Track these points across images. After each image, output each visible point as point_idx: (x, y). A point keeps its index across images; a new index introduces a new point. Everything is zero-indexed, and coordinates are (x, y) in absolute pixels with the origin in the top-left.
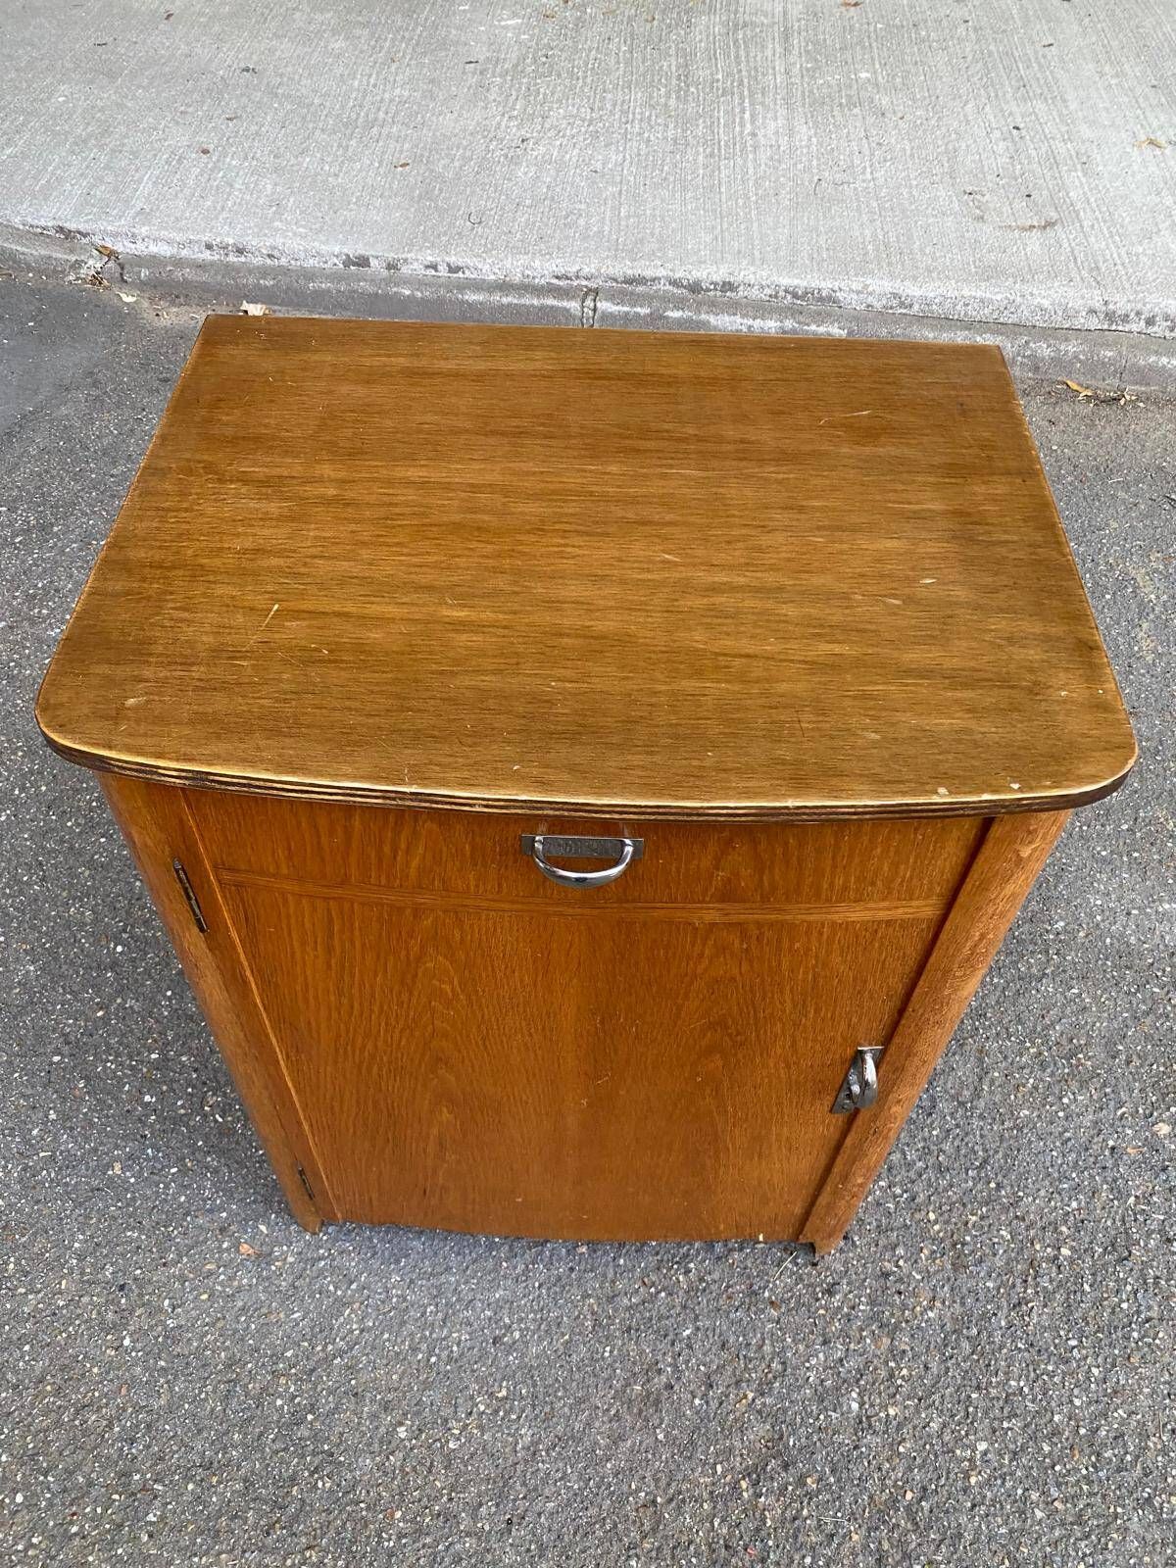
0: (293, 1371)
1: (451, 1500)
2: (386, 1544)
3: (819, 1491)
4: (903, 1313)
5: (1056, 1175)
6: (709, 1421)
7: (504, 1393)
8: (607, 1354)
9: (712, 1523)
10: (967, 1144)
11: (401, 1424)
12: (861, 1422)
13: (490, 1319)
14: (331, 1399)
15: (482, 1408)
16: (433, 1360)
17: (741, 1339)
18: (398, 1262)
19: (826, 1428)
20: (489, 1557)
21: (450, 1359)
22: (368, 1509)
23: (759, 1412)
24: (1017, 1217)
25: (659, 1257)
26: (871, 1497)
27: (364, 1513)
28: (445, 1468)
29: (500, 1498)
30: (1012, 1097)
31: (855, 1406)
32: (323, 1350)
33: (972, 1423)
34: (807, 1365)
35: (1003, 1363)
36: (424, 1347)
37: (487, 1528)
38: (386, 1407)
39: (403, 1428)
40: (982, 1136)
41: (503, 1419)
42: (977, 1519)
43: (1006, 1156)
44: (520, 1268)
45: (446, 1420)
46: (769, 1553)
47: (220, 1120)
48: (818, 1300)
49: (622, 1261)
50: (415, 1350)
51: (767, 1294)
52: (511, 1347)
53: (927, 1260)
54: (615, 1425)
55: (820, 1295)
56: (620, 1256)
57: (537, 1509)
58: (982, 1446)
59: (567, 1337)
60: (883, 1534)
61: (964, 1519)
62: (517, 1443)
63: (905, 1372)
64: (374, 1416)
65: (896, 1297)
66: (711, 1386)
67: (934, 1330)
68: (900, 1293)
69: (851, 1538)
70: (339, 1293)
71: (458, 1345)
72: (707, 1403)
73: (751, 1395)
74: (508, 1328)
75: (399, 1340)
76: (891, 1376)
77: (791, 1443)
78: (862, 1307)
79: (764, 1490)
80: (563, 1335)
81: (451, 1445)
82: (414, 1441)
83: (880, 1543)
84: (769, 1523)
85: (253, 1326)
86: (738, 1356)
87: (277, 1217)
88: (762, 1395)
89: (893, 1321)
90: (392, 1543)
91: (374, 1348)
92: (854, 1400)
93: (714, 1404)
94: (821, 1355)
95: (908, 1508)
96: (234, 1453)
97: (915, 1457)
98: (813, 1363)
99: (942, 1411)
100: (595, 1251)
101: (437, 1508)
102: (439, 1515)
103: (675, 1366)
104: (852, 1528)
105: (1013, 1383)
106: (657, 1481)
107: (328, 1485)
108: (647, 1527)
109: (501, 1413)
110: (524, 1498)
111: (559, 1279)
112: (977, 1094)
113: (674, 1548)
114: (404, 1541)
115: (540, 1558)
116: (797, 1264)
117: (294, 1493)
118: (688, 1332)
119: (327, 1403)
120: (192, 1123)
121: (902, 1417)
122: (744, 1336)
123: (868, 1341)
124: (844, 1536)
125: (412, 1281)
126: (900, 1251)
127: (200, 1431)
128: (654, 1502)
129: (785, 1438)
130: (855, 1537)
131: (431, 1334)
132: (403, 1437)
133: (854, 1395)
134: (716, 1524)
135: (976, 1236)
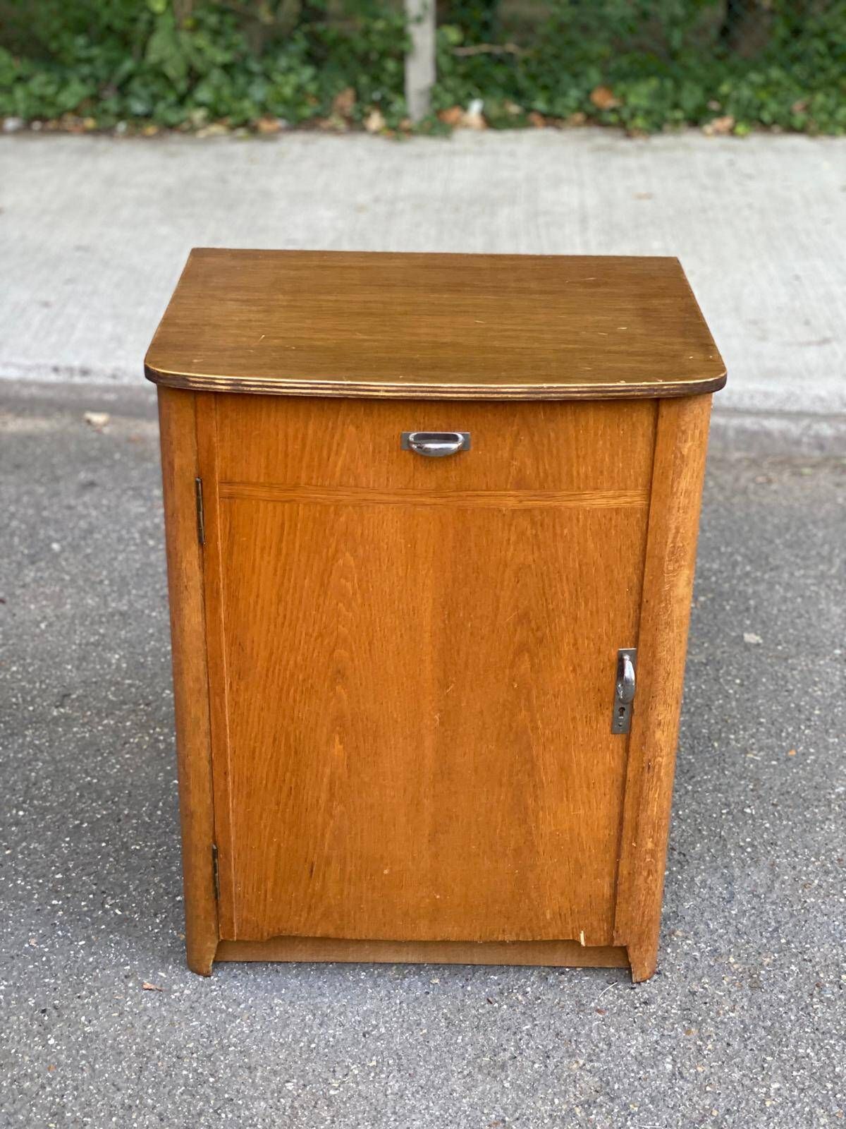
0: (195, 1055)
1: (333, 1122)
3: (639, 1112)
4: (709, 1014)
5: (838, 935)
6: (548, 1076)
7: (374, 1063)
8: (459, 1041)
10: (761, 918)
11: (288, 1081)
12: (674, 1075)
13: (359, 1022)
14: (228, 1071)
15: (356, 1072)
16: (313, 1046)
17: (572, 1030)
18: (279, 990)
19: (645, 1079)
21: (327, 1046)
23: (590, 1071)
24: (805, 960)
25: (501, 987)
26: (683, 1115)
28: (328, 1106)
30: (800, 891)
31: (669, 1067)
32: (219, 1043)
33: (767, 1073)
34: (628, 1044)
35: (793, 1041)
36: (305, 1039)
38: (275, 1073)
39: (290, 1084)
40: (774, 914)
41: (374, 1077)
43: (795, 926)
44: (383, 993)
45: (327, 1079)
47: (119, 913)
48: (636, 1008)
49: (469, 988)
50: (298, 1042)
51: (593, 1005)
52: (378, 1039)
53: (728, 984)
54: (468, 1080)
55: (638, 1005)
56: (468, 985)
58: (777, 1085)
59: (425, 1032)
62: (386, 1090)
63: (710, 1047)
64: (265, 1079)
65: (702, 1005)
66: (548, 1057)
67: (735, 1024)
68: (706, 1003)
70: (230, 1010)
71: (334, 1037)
72: (546, 1066)
73: (581, 1062)
74: (376, 1027)
75: (283, 1035)
76: (699, 1049)
77: (616, 1087)
78: (673, 1011)
79: (594, 1112)
80: (421, 1030)
81: (332, 1092)
82: (300, 1091)
85: (158, 1030)
86: (570, 1041)
87: (173, 967)
88: (591, 1061)
89: (700, 1019)
91: (262, 1041)
92: (668, 1063)
93: (551, 1067)
94: (640, 1038)
95: (714, 1122)
96: (149, 1101)
97: (719, 1094)
98: (633, 1043)
99: (742, 1068)
100: (447, 983)
103: (517, 1047)
105: (800, 1051)
106: (505, 1109)
107: (230, 1116)
109: (373, 1074)
111: (417, 999)
112: (770, 889)
116: (618, 989)
117: (202, 1121)
118: (527, 1027)
119: (224, 1073)
120: (94, 916)
121: (709, 1073)
122: (575, 1029)
123: (679, 1030)
125: (291, 1002)
126: (706, 980)
127: (118, 1090)
128: (504, 1121)
129: (611, 1084)
131: (310, 1032)
132: (290, 1089)
133: (668, 1060)
135: (770, 971)
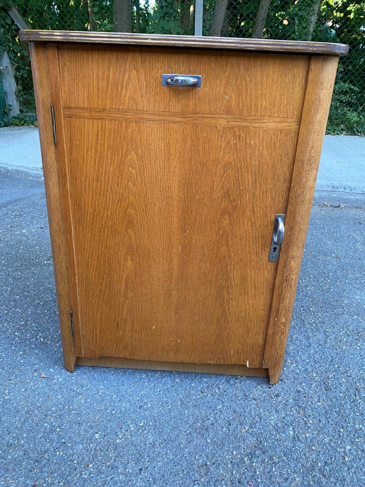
0: (54, 415)
1: (115, 461)
2: (84, 476)
3: (279, 462)
4: (308, 403)
5: (360, 364)
6: (230, 436)
7: (142, 424)
8: (186, 413)
9: (232, 473)
10: (324, 355)
11: (97, 433)
12: (295, 438)
13: (138, 400)
14: (68, 425)
15: (132, 429)
16: (114, 412)
17: (242, 409)
18: (103, 381)
19: (280, 440)
20: (130, 483)
21: (120, 413)
22: (78, 463)
23: (251, 434)
24: (348, 376)
25: (208, 384)
26: (302, 465)
27: (75, 465)
28: (114, 450)
29: (137, 461)
30: (339, 343)
31: (291, 433)
32: (68, 408)
33: (342, 439)
34: (270, 418)
35: (351, 420)
36: (110, 408)
37: (130, 471)
38: (91, 427)
39: (97, 435)
40: (329, 353)
41: (141, 433)
42: (351, 473)
43: (340, 359)
44: (152, 385)
45: (117, 433)
46: (259, 484)
47: (42, 340)
48: (272, 398)
49: (193, 385)
50: (106, 409)
51: (251, 396)
52: (147, 409)
53: (315, 387)
54: (189, 436)
55: (273, 397)
56: (192, 383)
57: (154, 465)
58: (348, 447)
59: (170, 407)
60: (310, 479)
61: (345, 474)
62: (146, 441)
63: (311, 422)
64: (85, 431)
65: (304, 398)
66: (230, 424)
67: (321, 409)
68: (305, 397)
69: (295, 480)
70: (78, 390)
71: (125, 408)
72: (229, 430)
73: (247, 428)
74: (146, 403)
75: (100, 406)
76: (306, 423)
77: (265, 445)
78: (290, 401)
79: (255, 461)
80: (168, 406)
81: (118, 441)
82: (102, 439)
83: (309, 482)
84: (258, 473)
85: (40, 400)
86: (241, 415)
87: (58, 367)
88: (252, 428)
89: (304, 405)
90: (86, 476)
91: (89, 408)
92: (291, 430)
93: (231, 431)
94: (275, 415)
95: (320, 470)
96: (22, 441)
97: (320, 451)
98: (272, 418)
99: (329, 435)
100: (182, 381)
101: (109, 464)
102: (109, 466)
103: (215, 418)
104: (295, 476)
105: (357, 426)
106: (207, 457)
107: (61, 454)
108: (203, 474)
109: (140, 431)
110: (148, 461)
111: (168, 389)
112: (326, 342)
113: (216, 481)
114: (92, 475)
115: (153, 483)
116: (263, 388)
117: (46, 456)
118: (220, 407)
119: (66, 426)
120: (31, 341)
121: (312, 437)
122: (243, 409)
123: (294, 411)
124: (292, 479)
125: (108, 388)
126: (303, 384)
127: (9, 433)
128: (206, 465)
129: (262, 443)
130: (297, 479)
131: (113, 404)
132: (97, 438)
133: (291, 429)
134: (234, 473)
135: (333, 381)
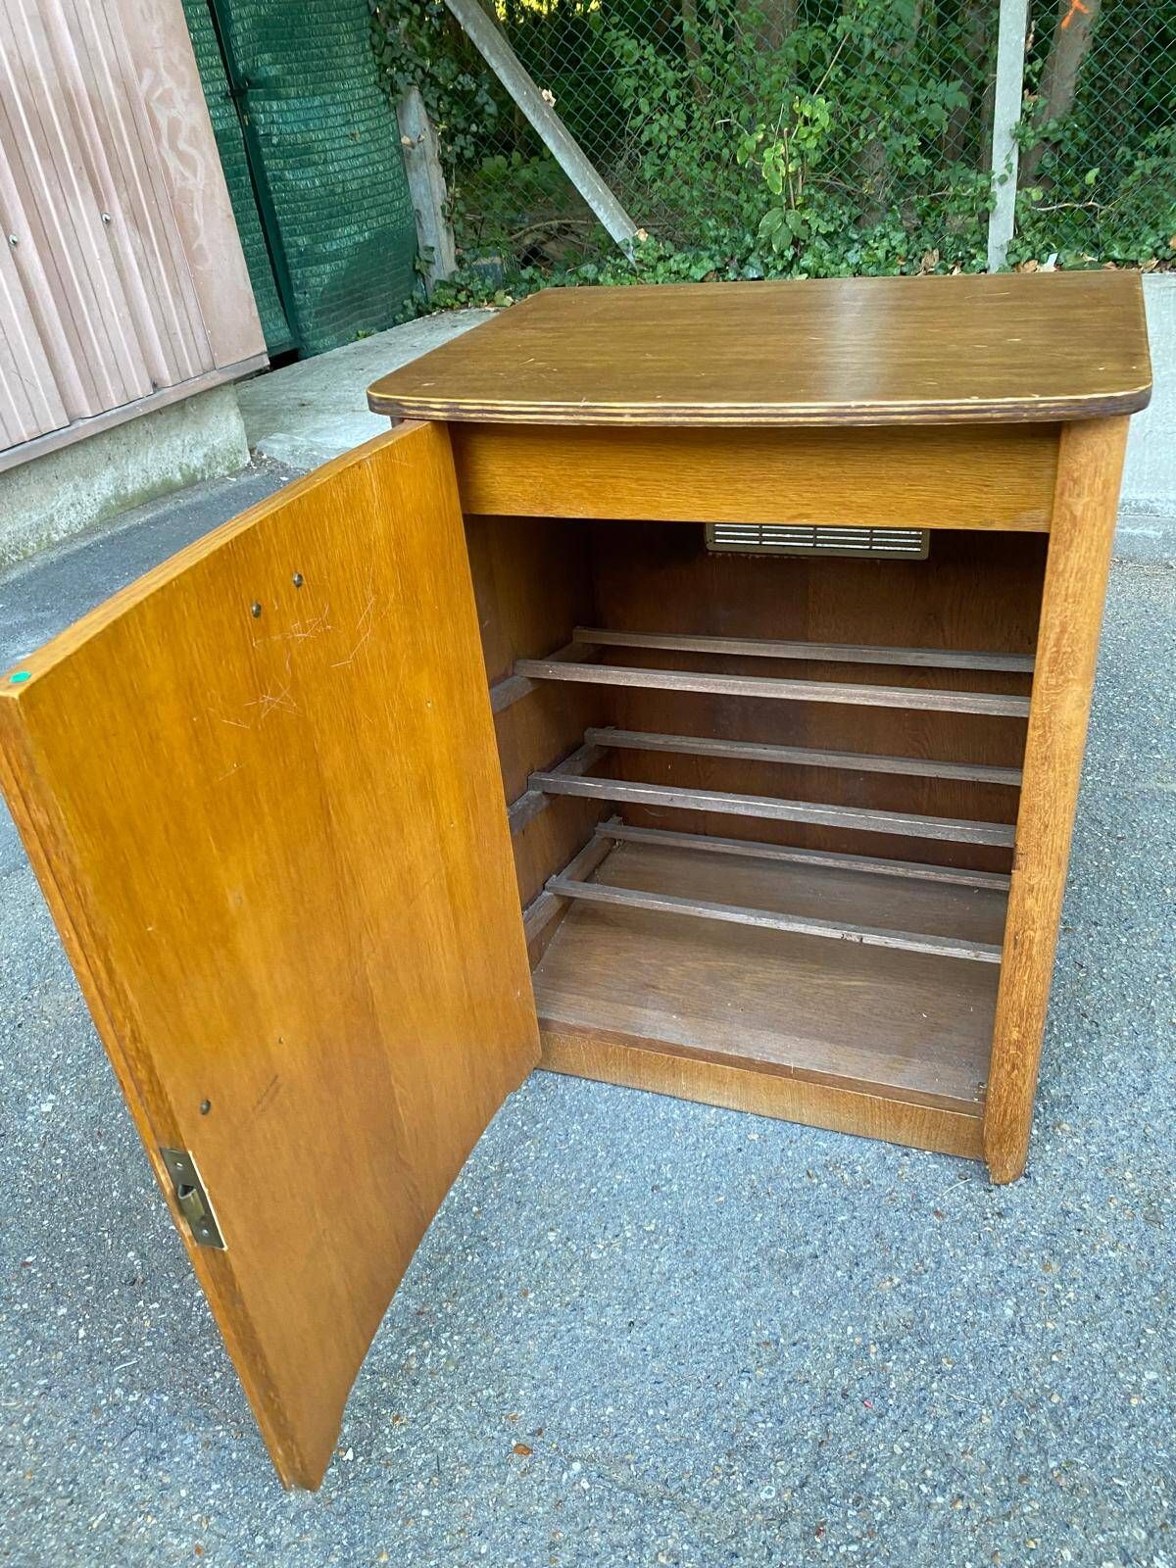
1: (582, 1296)
2: (514, 1313)
3: (953, 1372)
4: (1081, 1247)
6: (849, 1291)
7: (652, 1227)
8: (758, 1219)
9: (832, 1372)
11: (552, 1230)
12: (1013, 1326)
13: (653, 1171)
14: (496, 1201)
15: (629, 1234)
16: (594, 1190)
17: (896, 1233)
19: (973, 1324)
20: (606, 1347)
21: (609, 1193)
22: (506, 1286)
23: (904, 1296)
25: (828, 1158)
26: (1011, 1391)
27: (502, 1288)
28: (584, 1272)
29: (628, 1305)
31: (1009, 1312)
32: (500, 1165)
33: (1143, 1354)
34: (963, 1268)
36: (588, 1180)
37: (609, 1323)
38: (543, 1216)
39: (553, 1233)
41: (646, 1246)
42: (1133, 1437)
45: (594, 1237)
46: (887, 1410)
48: (986, 1219)
49: (790, 1153)
50: (580, 1181)
51: (932, 1204)
52: (666, 1197)
53: (1116, 1209)
54: (753, 1274)
55: (989, 1215)
56: (789, 1149)
57: (661, 1321)
58: (1152, 1376)
59: (722, 1199)
60: (1019, 1425)
61: (1117, 1435)
62: (654, 1267)
63: (1071, 1295)
64: (530, 1221)
65: (1075, 1232)
66: (857, 1264)
67: (1113, 1268)
68: (1079, 1230)
69: (981, 1420)
70: (525, 1128)
71: (620, 1184)
72: (851, 1278)
73: (896, 1281)
74: (669, 1181)
75: (568, 1170)
76: (1056, 1296)
77: (932, 1327)
78: (1033, 1233)
79: (894, 1357)
80: (719, 1196)
81: (593, 1256)
82: (560, 1245)
83: (1014, 1432)
84: (893, 1385)
86: (891, 1247)
88: (910, 1282)
89: (1067, 1251)
90: (519, 1315)
91: (544, 1172)
92: (1009, 1306)
93: (857, 1280)
94: (980, 1263)
95: (1053, 1411)
97: (1069, 1369)
98: (970, 1268)
99: (1109, 1336)
100: (766, 1141)
101: (567, 1299)
102: (568, 1304)
103: (824, 1243)
104: (984, 1411)
106: (784, 1326)
107: (476, 1260)
108: (765, 1358)
109: (645, 1242)
110: (651, 1310)
111: (727, 1155)
113: (790, 1382)
114: (531, 1315)
115: (653, 1357)
116: (969, 1188)
118: (843, 1218)
119: (492, 1204)
121: (1061, 1333)
122: (901, 1232)
123: (1035, 1262)
124: (974, 1417)
125: (590, 1131)
126: (1087, 1197)
128: (777, 1342)
129: (926, 1321)
130: (986, 1420)
131: (597, 1172)
132: (551, 1240)
133: (1009, 1303)
134: (836, 1373)
